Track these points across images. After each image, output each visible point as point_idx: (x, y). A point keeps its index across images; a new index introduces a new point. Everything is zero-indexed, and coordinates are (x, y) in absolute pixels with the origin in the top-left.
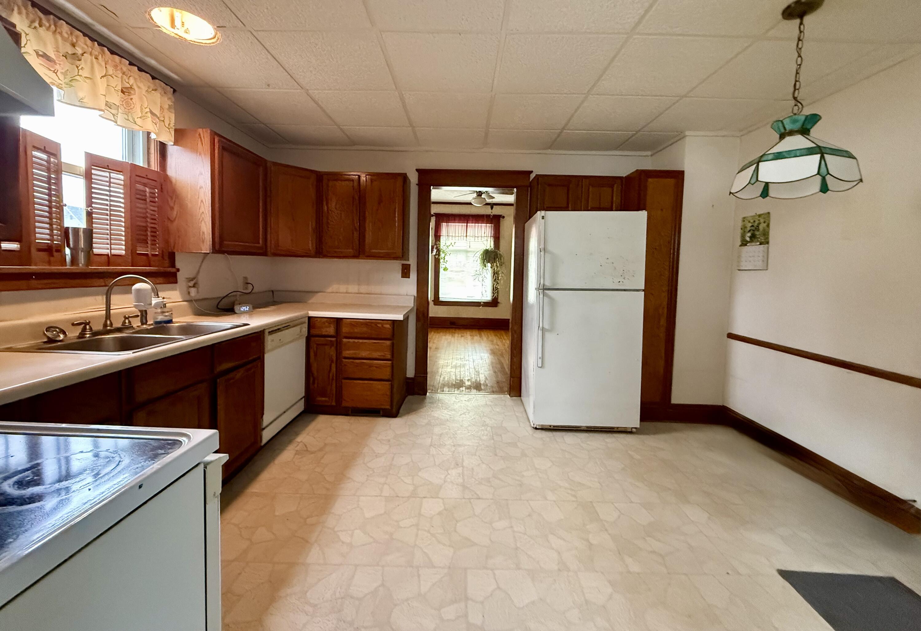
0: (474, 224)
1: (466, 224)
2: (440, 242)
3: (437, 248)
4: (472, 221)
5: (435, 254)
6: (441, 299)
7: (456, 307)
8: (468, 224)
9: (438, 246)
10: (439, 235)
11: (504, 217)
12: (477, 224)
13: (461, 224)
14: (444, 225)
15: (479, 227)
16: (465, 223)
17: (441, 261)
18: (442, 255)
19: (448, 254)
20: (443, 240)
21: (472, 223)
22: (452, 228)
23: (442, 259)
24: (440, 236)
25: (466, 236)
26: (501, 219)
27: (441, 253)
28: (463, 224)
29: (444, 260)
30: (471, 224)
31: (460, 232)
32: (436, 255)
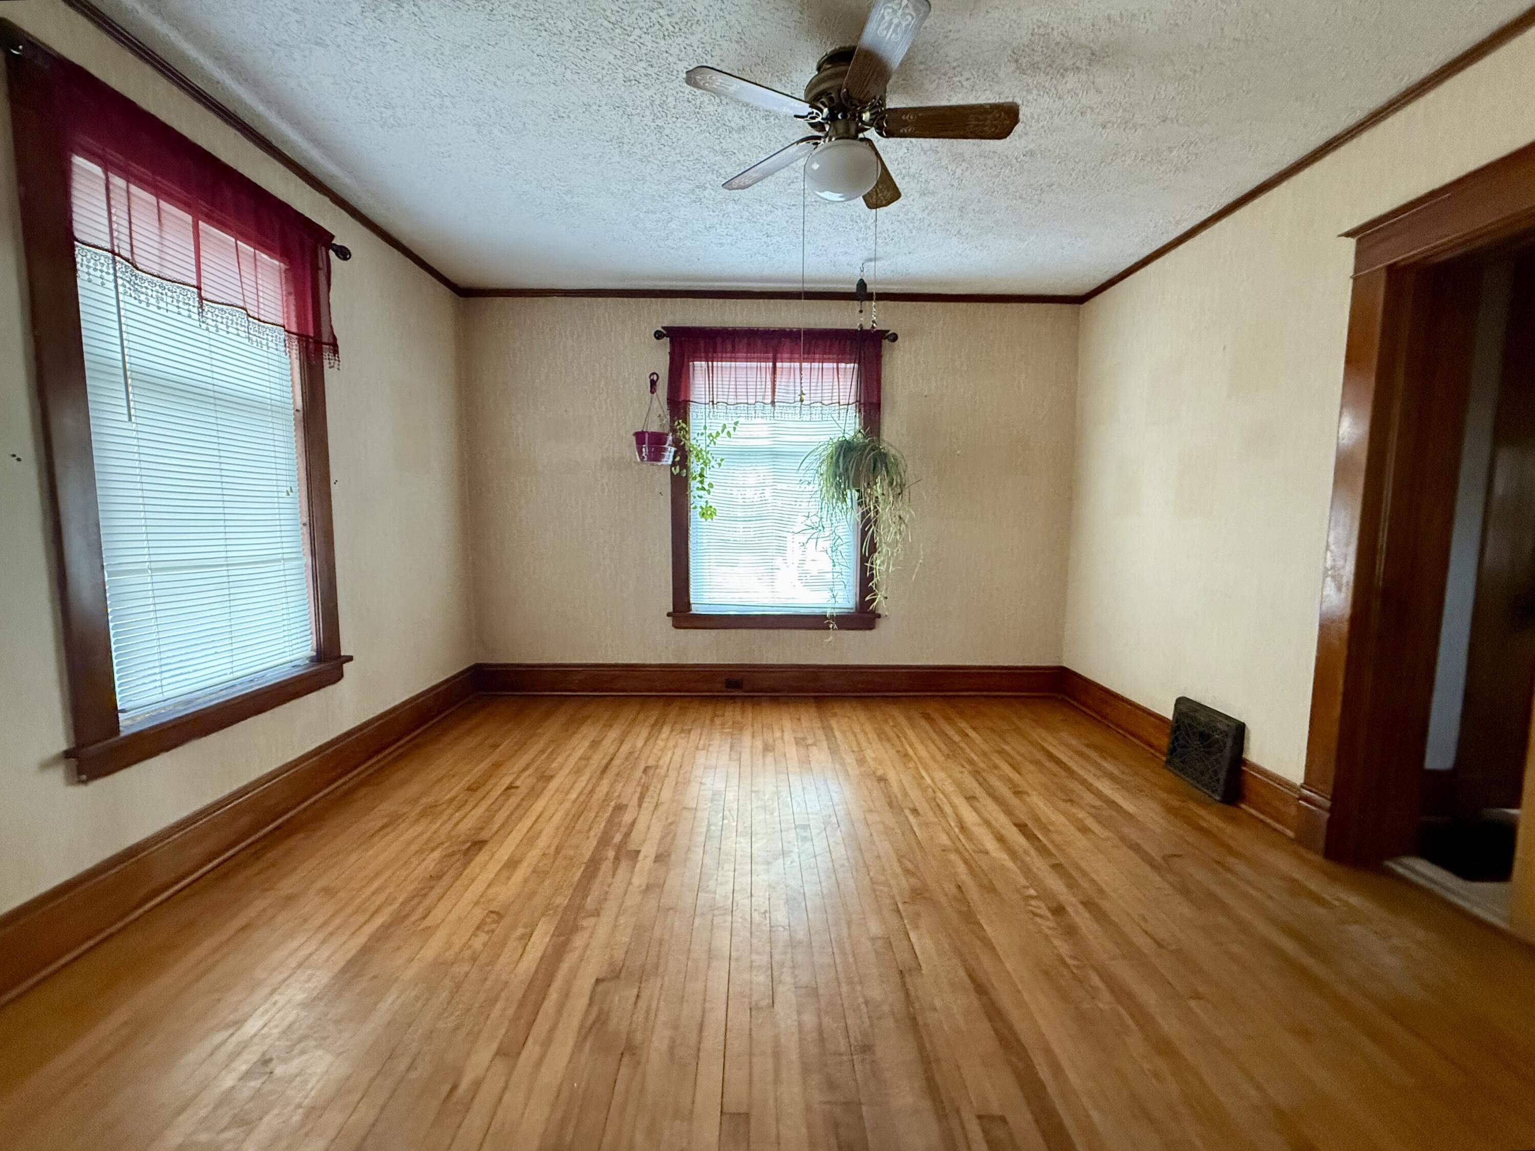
0: (797, 365)
1: (771, 364)
2: (686, 421)
3: (677, 443)
4: (792, 353)
5: (670, 462)
6: (696, 609)
7: (744, 632)
8: (779, 365)
9: (680, 434)
10: (682, 398)
11: (894, 338)
12: (806, 365)
13: (754, 364)
14: (699, 367)
15: (815, 373)
16: (766, 360)
17: (694, 484)
18: (695, 466)
19: (713, 463)
20: (698, 416)
21: (791, 360)
22: (726, 375)
23: (695, 478)
24: (687, 402)
25: (773, 403)
26: (886, 343)
27: (692, 458)
28: (763, 364)
29: (702, 482)
30: (786, 365)
31: (752, 391)
32: (674, 464)
